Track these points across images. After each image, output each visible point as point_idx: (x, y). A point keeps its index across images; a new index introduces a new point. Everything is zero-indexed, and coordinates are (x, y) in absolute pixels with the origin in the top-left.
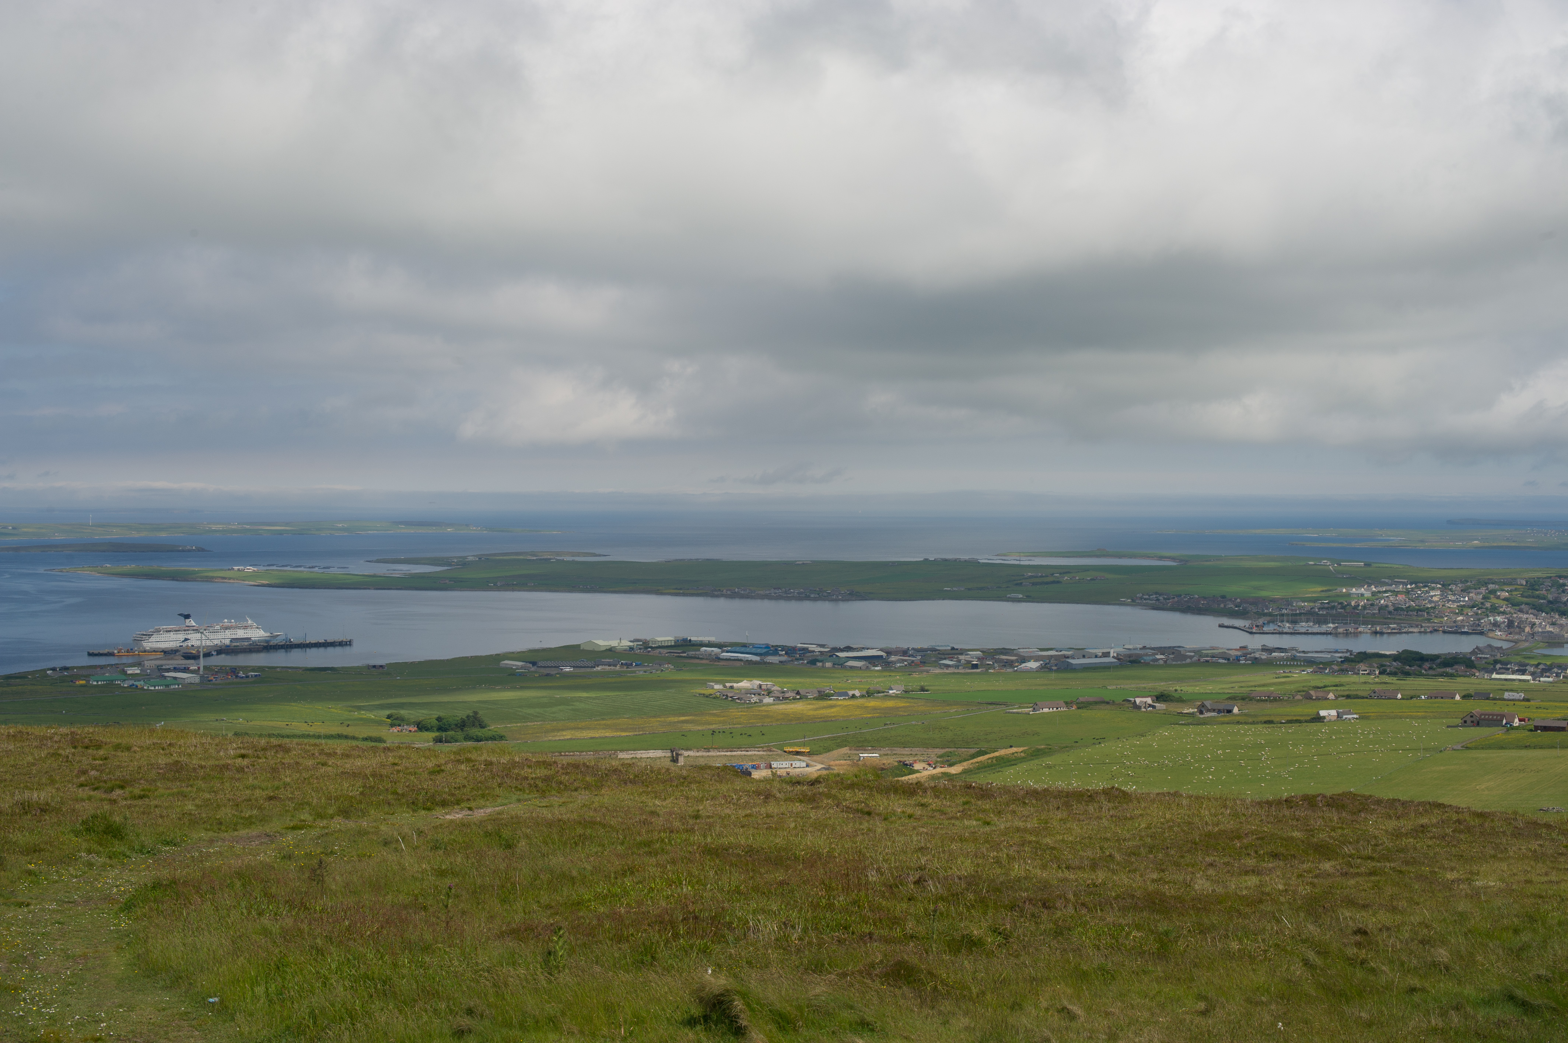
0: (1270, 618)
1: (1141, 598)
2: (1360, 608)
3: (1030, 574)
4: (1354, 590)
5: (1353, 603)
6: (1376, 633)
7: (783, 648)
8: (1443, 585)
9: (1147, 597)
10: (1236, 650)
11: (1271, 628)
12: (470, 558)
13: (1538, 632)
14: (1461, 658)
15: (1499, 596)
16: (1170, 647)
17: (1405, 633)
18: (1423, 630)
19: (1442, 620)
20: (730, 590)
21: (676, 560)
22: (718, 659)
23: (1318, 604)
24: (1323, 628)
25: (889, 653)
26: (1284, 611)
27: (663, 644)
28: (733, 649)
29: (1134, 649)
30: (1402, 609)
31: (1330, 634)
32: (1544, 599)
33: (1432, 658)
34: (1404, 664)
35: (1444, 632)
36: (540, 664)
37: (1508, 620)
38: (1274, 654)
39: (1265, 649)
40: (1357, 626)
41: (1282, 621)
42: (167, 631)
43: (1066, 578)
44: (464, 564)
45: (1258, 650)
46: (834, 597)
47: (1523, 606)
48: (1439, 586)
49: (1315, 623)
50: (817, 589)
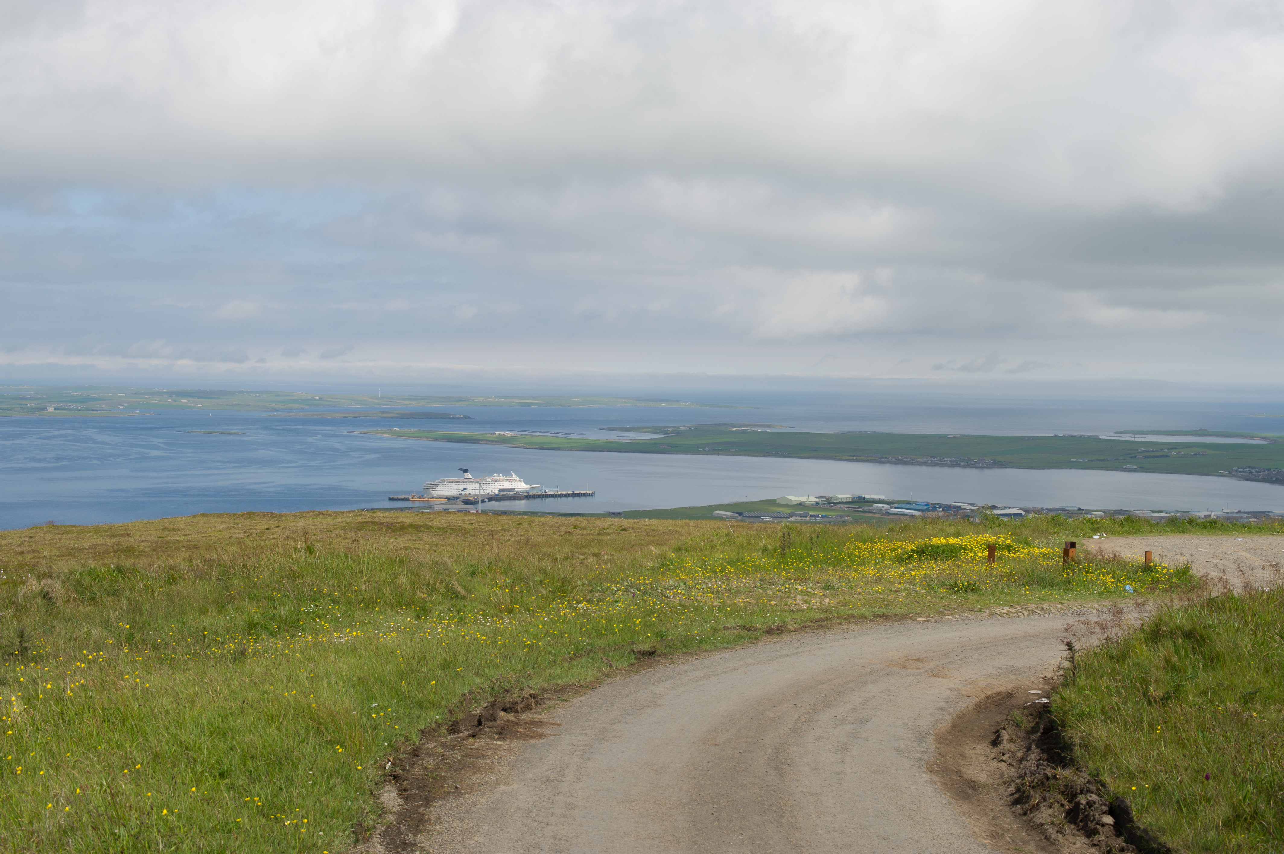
1: (1236, 471)
3: (1143, 449)
7: (941, 506)
9: (1242, 470)
12: (683, 428)
16: (1261, 512)
20: (894, 458)
21: (850, 432)
22: (888, 514)
25: (1027, 511)
27: (843, 500)
28: (900, 506)
29: (1231, 513)
36: (746, 514)
42: (449, 482)
43: (1173, 453)
44: (678, 433)
46: (981, 465)
50: (966, 458)
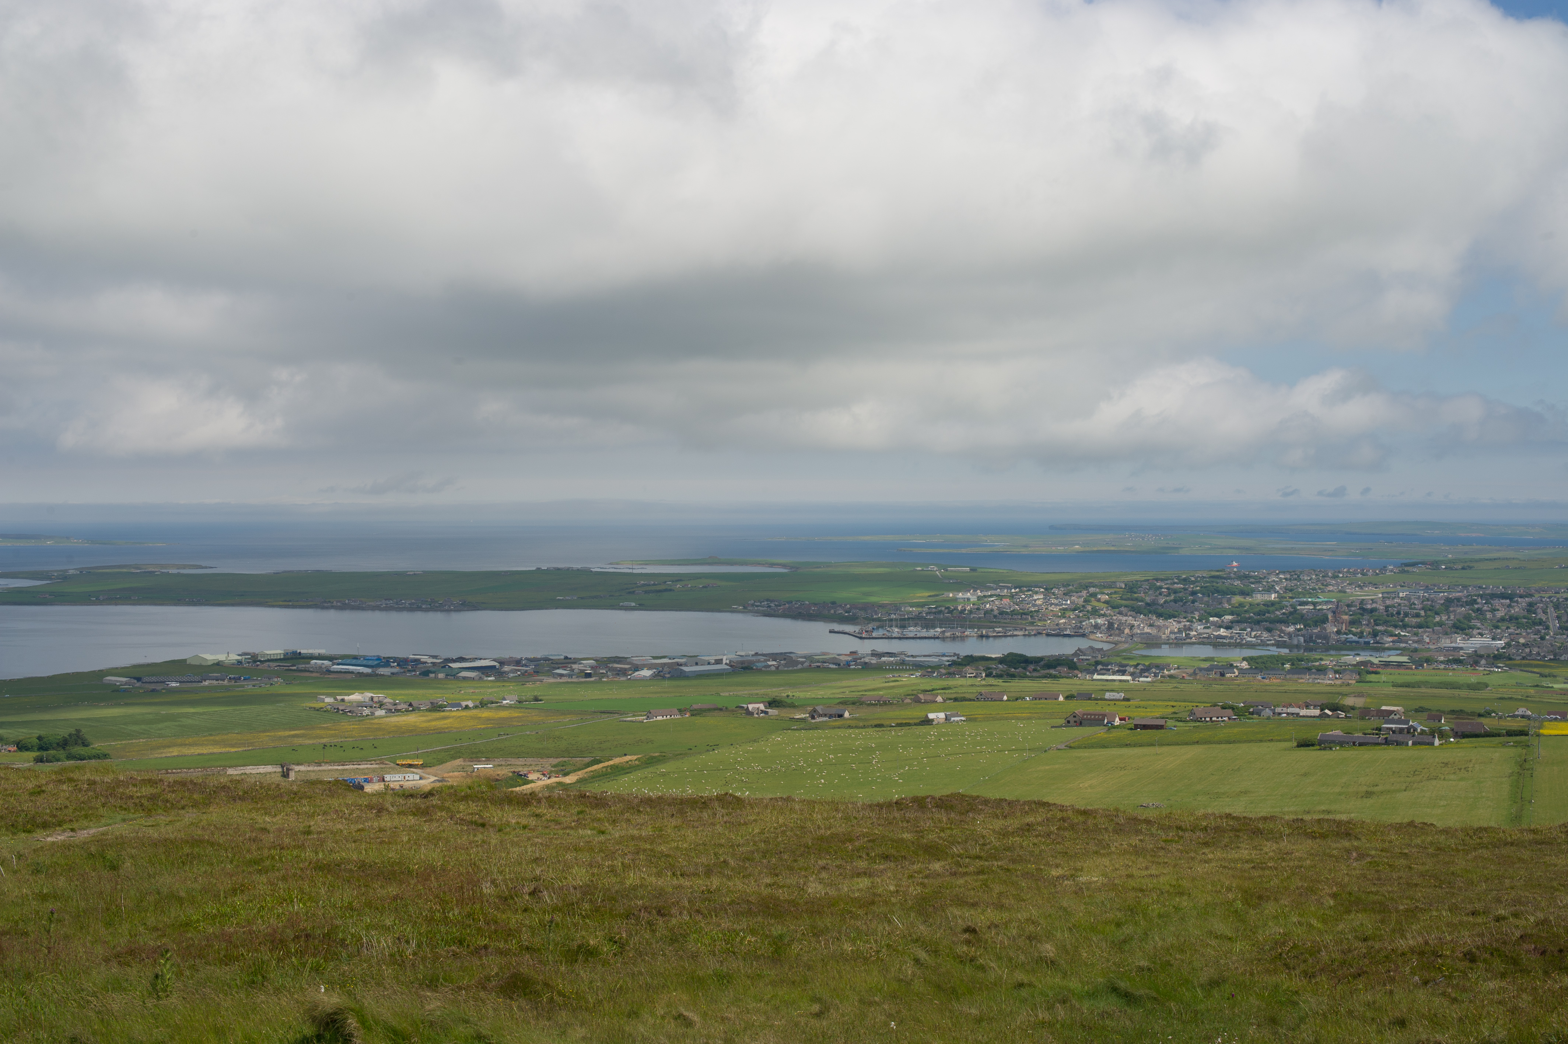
0: (877, 624)
1: (753, 605)
2: (967, 612)
3: (642, 582)
4: (960, 594)
5: (959, 608)
6: (982, 636)
7: (395, 659)
8: (1046, 589)
9: (759, 604)
10: (845, 655)
11: (880, 633)
12: (71, 572)
13: (1137, 634)
14: (1064, 660)
15: (1100, 599)
16: (781, 653)
17: (1010, 636)
18: (1027, 633)
19: (1045, 623)
20: (340, 602)
21: (285, 572)
22: (329, 672)
23: (925, 609)
24: (931, 633)
25: (502, 663)
26: (893, 616)
27: (272, 658)
28: (344, 661)
29: (746, 656)
30: (1007, 613)
31: (938, 638)
32: (1142, 601)
33: (1037, 661)
34: (1010, 666)
35: (1048, 635)
36: (145, 679)
37: (1109, 622)
38: (883, 659)
39: (875, 654)
40: (963, 630)
41: (891, 626)
43: (678, 586)
44: (65, 578)
45: (867, 655)
46: (446, 607)
47: (1122, 609)
48: (1042, 590)
49: (923, 628)
50: (429, 600)
